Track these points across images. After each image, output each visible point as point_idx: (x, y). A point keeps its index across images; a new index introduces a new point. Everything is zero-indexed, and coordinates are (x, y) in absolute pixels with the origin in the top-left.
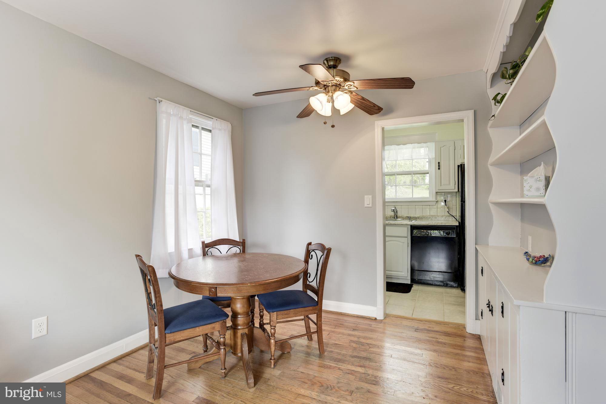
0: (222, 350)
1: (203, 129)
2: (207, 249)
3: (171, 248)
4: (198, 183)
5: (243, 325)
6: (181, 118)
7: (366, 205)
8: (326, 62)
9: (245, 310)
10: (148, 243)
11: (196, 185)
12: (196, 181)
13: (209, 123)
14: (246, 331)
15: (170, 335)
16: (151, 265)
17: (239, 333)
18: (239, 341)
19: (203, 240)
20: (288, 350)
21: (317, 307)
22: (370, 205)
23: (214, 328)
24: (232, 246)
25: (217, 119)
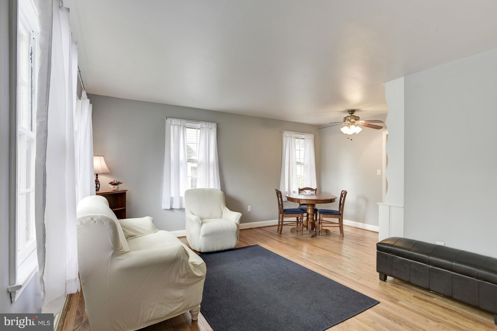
0: (302, 225)
1: (301, 138)
2: (300, 191)
3: (287, 190)
4: (298, 163)
5: (310, 219)
6: (291, 137)
7: (378, 175)
8: (348, 112)
9: (312, 213)
10: (279, 186)
11: (297, 164)
12: (297, 162)
13: (303, 136)
14: (312, 221)
15: (285, 215)
16: (280, 191)
17: (309, 221)
18: (309, 224)
19: (299, 188)
20: (329, 233)
21: (341, 216)
22: (380, 175)
23: (299, 216)
24: (311, 191)
25: (307, 134)
